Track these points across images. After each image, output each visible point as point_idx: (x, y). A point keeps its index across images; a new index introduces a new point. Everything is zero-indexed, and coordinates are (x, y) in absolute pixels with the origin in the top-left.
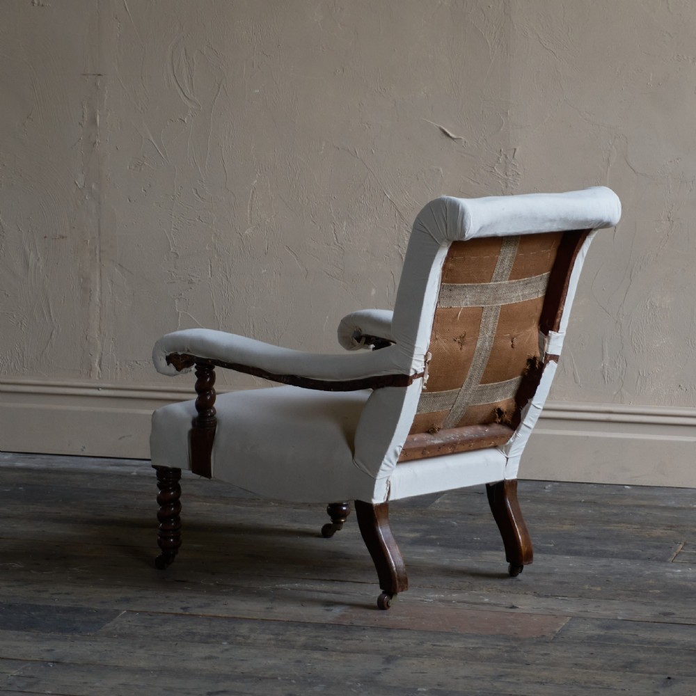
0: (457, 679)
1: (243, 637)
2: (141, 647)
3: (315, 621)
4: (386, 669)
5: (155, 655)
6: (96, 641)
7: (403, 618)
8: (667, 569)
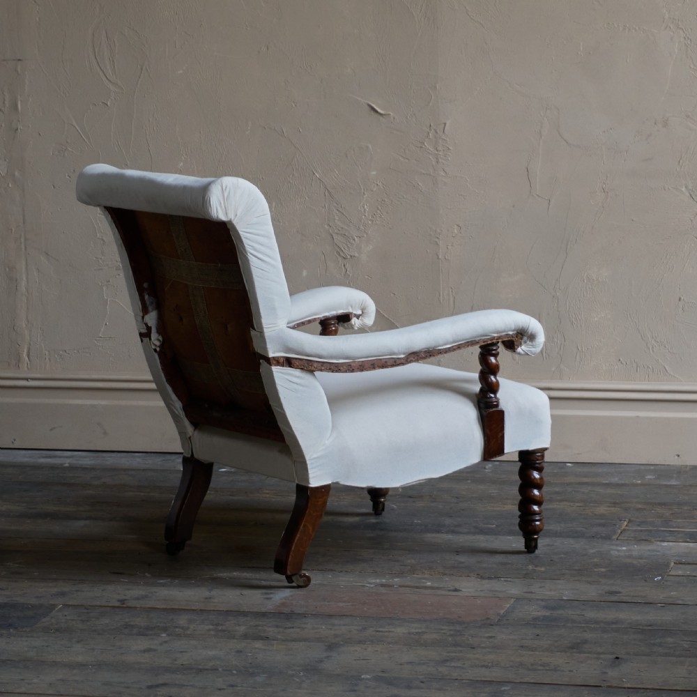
0: (401, 664)
1: (182, 628)
2: (78, 642)
3: (255, 610)
4: (328, 657)
5: (93, 649)
6: (32, 637)
7: (344, 604)
8: (612, 547)
